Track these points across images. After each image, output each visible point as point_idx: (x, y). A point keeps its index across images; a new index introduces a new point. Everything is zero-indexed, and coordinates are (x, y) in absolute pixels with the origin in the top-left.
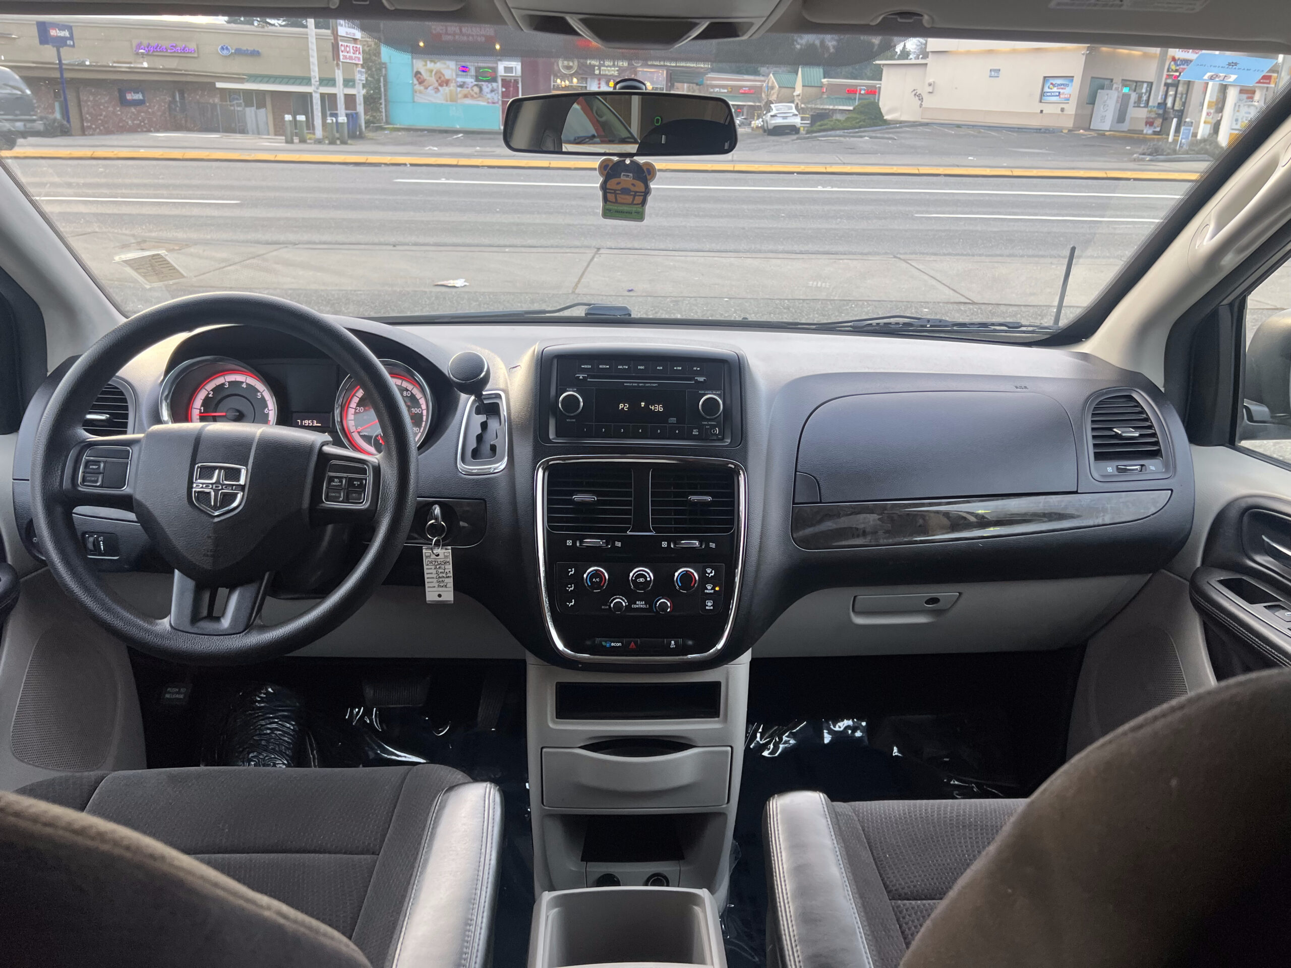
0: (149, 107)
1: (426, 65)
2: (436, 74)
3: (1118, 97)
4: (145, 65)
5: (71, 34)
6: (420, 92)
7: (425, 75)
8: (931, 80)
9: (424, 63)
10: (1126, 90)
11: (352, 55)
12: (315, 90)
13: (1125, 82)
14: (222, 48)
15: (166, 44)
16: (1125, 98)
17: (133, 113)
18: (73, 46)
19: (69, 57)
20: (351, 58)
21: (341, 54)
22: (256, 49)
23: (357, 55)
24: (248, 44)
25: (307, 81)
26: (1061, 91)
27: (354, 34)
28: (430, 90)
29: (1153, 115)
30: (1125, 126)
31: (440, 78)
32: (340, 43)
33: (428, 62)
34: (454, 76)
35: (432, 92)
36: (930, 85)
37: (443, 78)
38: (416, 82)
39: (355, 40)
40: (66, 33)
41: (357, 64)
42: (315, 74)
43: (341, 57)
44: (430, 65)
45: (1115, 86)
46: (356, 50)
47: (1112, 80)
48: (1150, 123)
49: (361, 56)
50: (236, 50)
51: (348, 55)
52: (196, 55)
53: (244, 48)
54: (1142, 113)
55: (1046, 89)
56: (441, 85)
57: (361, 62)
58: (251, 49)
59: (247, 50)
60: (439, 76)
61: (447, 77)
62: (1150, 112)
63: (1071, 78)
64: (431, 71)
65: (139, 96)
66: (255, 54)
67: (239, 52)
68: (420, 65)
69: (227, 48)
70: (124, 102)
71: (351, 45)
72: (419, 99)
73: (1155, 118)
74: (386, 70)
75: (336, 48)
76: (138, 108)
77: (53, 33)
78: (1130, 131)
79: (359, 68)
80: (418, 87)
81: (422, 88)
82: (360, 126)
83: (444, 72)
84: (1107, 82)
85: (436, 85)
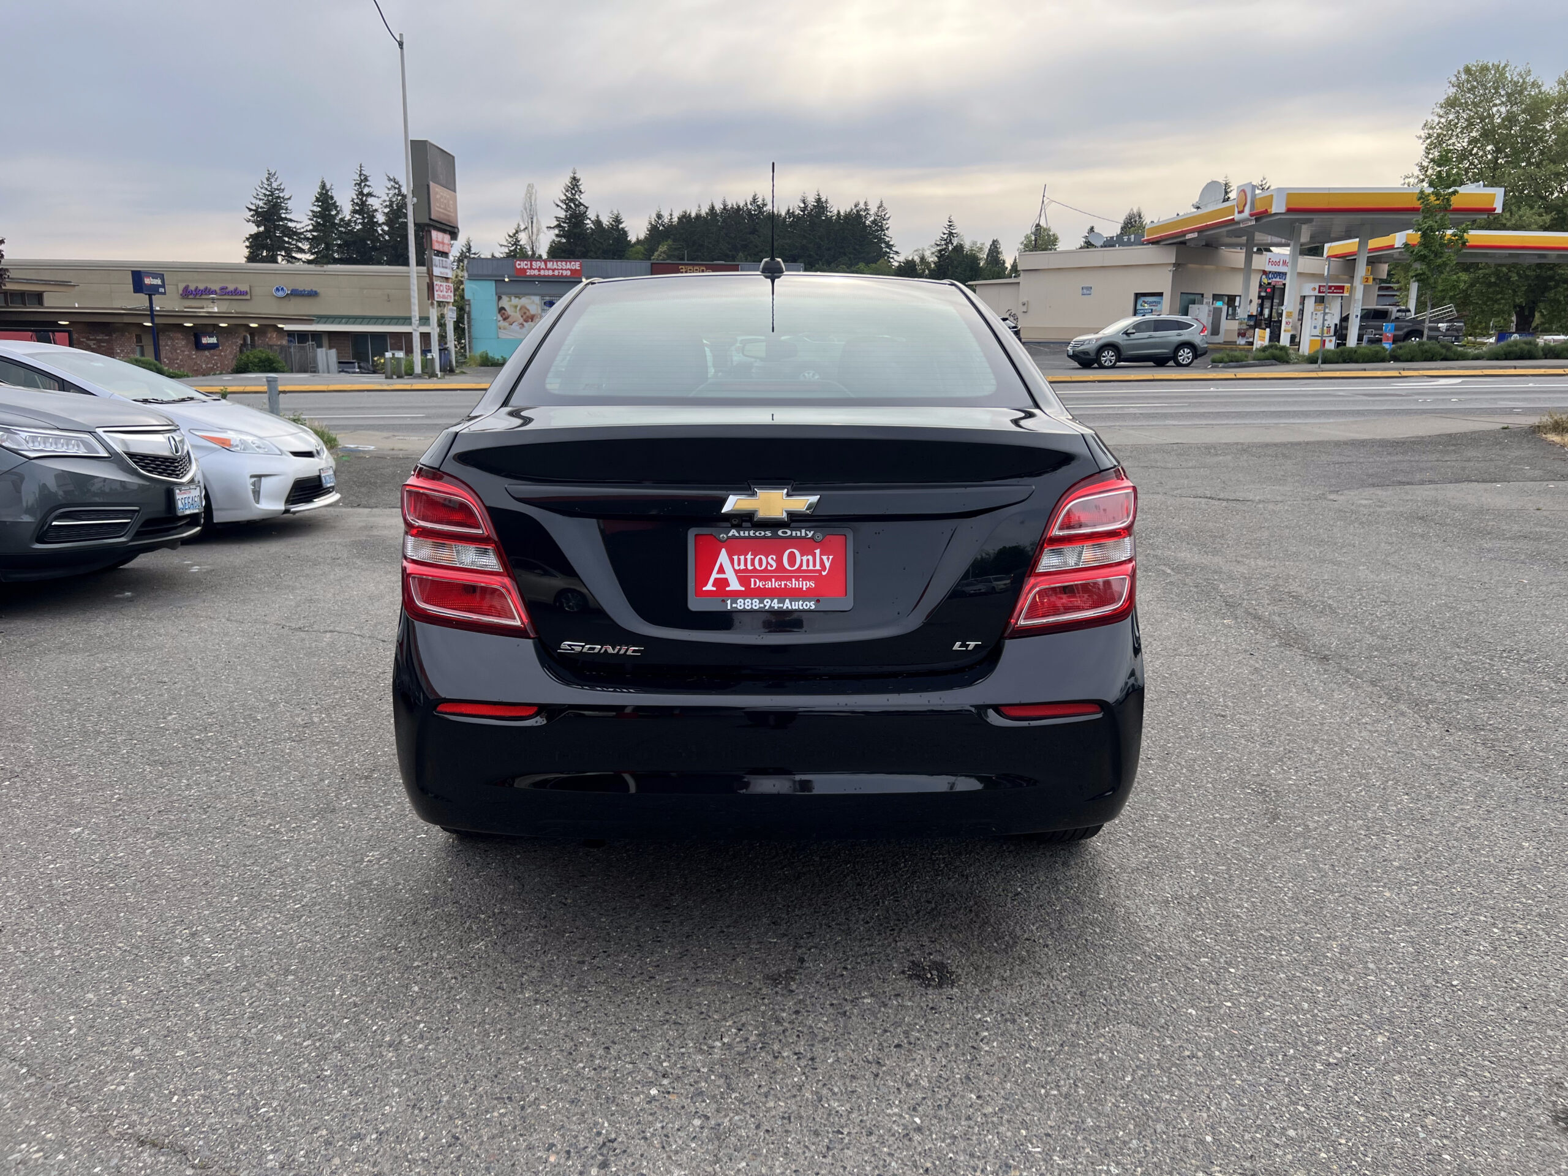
0: (221, 351)
1: (510, 300)
2: (521, 309)
3: (1210, 311)
4: (216, 310)
5: (163, 281)
6: (505, 329)
7: (509, 311)
8: (1025, 300)
9: (508, 299)
10: (1219, 304)
11: (444, 293)
12: (415, 329)
13: (1216, 297)
14: (277, 289)
15: (216, 287)
16: (1217, 312)
17: (207, 356)
18: (164, 293)
19: (159, 304)
20: (444, 297)
21: (436, 293)
22: (314, 289)
23: (449, 294)
24: (303, 285)
25: (407, 320)
26: (1153, 308)
27: (447, 274)
28: (515, 326)
29: (1245, 327)
30: (1220, 339)
31: (525, 313)
32: (435, 283)
33: (513, 298)
34: (540, 312)
35: (518, 328)
36: (1024, 304)
37: (528, 314)
38: (500, 318)
39: (447, 279)
40: (158, 282)
41: (448, 303)
42: (416, 314)
43: (436, 296)
44: (515, 301)
45: (1205, 301)
46: (448, 289)
47: (1202, 295)
48: (1242, 334)
49: (452, 295)
50: (292, 291)
51: (441, 294)
52: (248, 297)
53: (301, 289)
54: (1234, 325)
55: (1139, 307)
56: (526, 321)
57: (452, 301)
58: (308, 289)
59: (304, 291)
60: (524, 311)
61: (533, 312)
62: (1241, 324)
63: (1161, 294)
64: (516, 307)
65: (214, 340)
66: (313, 294)
67: (295, 294)
68: (505, 302)
69: (282, 289)
70: (199, 346)
71: (444, 284)
72: (503, 335)
73: (1247, 329)
74: (470, 308)
75: (431, 288)
76: (212, 351)
77: (147, 281)
78: (1226, 343)
79: (451, 306)
80: (503, 324)
81: (506, 324)
82: (450, 362)
83: (528, 307)
84: (1198, 297)
85: (521, 320)
